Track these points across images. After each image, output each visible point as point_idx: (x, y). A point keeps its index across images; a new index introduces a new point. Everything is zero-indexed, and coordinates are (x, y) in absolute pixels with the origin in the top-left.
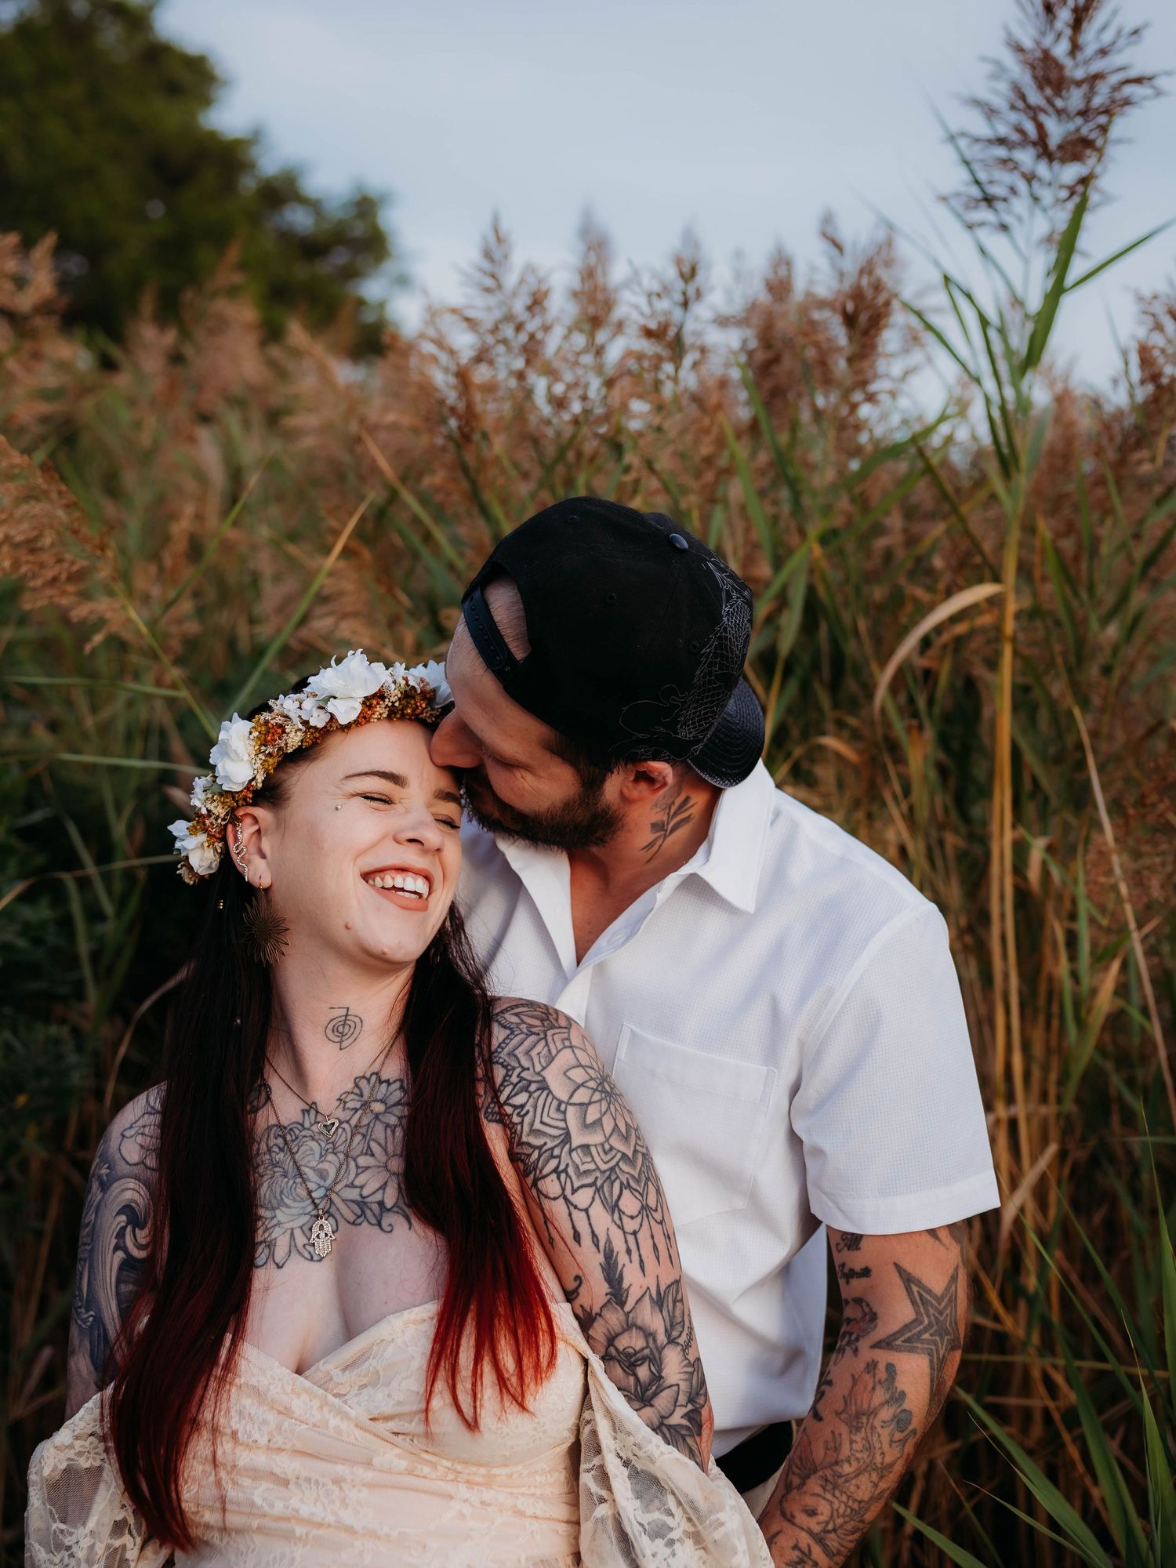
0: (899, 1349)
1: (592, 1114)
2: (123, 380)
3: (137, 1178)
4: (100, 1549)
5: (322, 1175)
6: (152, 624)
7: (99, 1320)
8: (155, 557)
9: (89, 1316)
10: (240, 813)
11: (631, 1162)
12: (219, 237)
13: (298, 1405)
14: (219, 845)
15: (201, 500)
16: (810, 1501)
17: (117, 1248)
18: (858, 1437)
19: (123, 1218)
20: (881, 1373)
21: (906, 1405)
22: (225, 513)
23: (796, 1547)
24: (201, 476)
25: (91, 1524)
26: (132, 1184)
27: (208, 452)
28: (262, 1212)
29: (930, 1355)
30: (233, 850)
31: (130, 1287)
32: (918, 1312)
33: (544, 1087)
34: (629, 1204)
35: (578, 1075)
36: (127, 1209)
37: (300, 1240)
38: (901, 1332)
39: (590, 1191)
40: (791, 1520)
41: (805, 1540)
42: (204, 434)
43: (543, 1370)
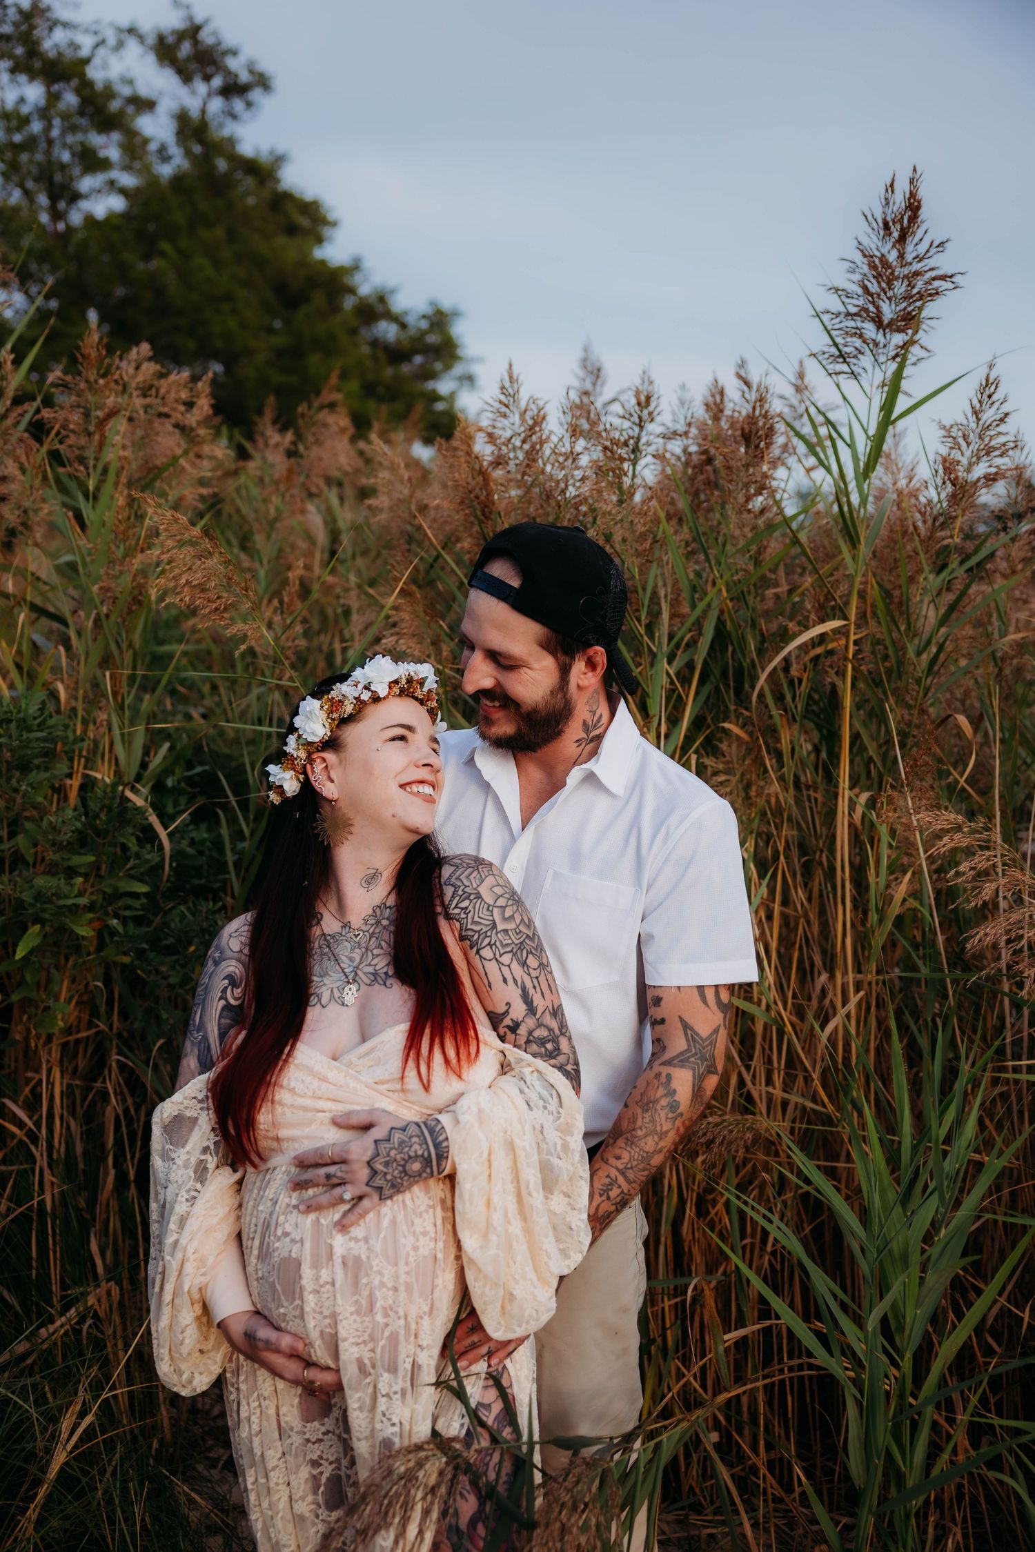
0: (675, 1066)
1: (508, 913)
2: (252, 465)
3: (238, 960)
4: (193, 1161)
5: (351, 959)
6: (276, 639)
7: (205, 1038)
8: (277, 594)
9: (199, 1036)
10: (315, 756)
11: (532, 939)
12: (327, 347)
13: (332, 1075)
14: (301, 777)
15: (309, 554)
16: (617, 1152)
17: (221, 998)
18: (647, 1115)
19: (227, 982)
20: (663, 1079)
21: (676, 1098)
22: (325, 564)
23: (608, 1176)
24: (311, 539)
25: (188, 1147)
26: (234, 963)
27: (315, 519)
28: (315, 978)
29: (694, 1070)
30: (312, 779)
31: (228, 1021)
32: (689, 1045)
33: (479, 896)
34: (533, 962)
35: (498, 890)
36: (230, 977)
37: (337, 994)
38: (678, 1056)
39: (510, 955)
40: (606, 1162)
41: (614, 1173)
42: (311, 507)
43: (473, 1058)
